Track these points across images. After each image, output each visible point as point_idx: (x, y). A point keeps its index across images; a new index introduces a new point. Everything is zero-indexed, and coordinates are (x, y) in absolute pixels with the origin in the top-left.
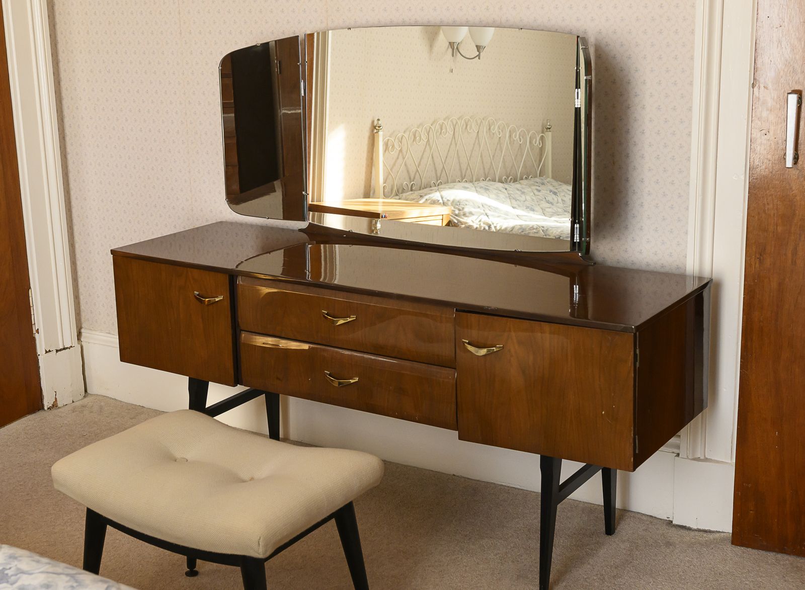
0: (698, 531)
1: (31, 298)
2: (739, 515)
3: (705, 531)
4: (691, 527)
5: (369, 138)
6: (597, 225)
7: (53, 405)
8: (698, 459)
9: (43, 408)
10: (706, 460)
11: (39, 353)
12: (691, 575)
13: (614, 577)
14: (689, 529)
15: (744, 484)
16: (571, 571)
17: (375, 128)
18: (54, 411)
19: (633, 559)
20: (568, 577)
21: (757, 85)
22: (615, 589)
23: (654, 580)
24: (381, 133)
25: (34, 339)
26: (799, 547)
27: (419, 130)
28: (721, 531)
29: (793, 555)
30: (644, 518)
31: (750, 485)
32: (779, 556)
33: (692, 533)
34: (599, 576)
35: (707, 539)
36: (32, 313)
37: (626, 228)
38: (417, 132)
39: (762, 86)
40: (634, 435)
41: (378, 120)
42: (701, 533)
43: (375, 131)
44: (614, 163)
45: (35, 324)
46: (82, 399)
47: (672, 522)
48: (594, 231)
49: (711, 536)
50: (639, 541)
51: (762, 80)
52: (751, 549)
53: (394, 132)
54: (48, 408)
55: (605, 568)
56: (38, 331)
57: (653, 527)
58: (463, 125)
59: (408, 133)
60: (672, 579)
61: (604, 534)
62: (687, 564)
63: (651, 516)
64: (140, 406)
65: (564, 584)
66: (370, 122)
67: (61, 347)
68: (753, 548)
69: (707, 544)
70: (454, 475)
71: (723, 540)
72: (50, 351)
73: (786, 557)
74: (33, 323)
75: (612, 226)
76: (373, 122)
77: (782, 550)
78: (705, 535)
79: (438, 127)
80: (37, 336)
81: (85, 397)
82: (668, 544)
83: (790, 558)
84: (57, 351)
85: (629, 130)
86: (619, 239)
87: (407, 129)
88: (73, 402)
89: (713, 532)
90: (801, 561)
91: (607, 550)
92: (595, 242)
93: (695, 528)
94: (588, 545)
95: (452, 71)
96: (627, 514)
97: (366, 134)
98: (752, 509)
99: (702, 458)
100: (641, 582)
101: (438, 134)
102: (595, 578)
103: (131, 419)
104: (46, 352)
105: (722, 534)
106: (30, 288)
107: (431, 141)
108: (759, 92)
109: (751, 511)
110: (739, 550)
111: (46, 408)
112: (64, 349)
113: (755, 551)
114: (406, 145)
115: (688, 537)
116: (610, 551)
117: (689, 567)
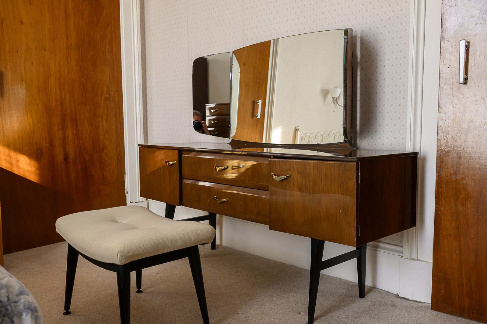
0: (413, 301)
1: (125, 178)
2: (435, 292)
3: (417, 302)
4: (409, 299)
5: (294, 134)
6: (361, 131)
8: (414, 259)
10: (418, 260)
11: (127, 202)
12: (402, 322)
13: (355, 318)
14: (408, 300)
15: (438, 273)
16: (332, 312)
17: (296, 130)
19: (370, 310)
20: (329, 315)
21: (443, 40)
22: (353, 323)
23: (379, 322)
24: (299, 132)
25: (125, 196)
26: (472, 314)
27: (318, 134)
28: (426, 302)
29: (468, 319)
30: (383, 292)
31: (442, 274)
32: (459, 318)
33: (409, 302)
34: (347, 316)
35: (417, 305)
36: (125, 184)
37: (376, 132)
38: (317, 135)
39: (446, 40)
40: (357, 224)
41: (298, 127)
42: (415, 302)
43: (297, 131)
44: (370, 98)
45: (126, 189)
47: (399, 295)
48: (360, 135)
49: (420, 304)
50: (377, 302)
51: (446, 37)
52: (442, 313)
53: (306, 133)
55: (352, 313)
56: (127, 193)
57: (387, 296)
58: (339, 136)
59: (312, 135)
60: (389, 322)
61: (358, 297)
62: (401, 316)
63: (388, 292)
65: (325, 318)
66: (294, 128)
67: (138, 201)
68: (444, 312)
69: (416, 308)
70: (291, 265)
71: (426, 307)
72: (132, 202)
73: (463, 319)
74: (125, 189)
75: (368, 132)
76: (296, 128)
77: (461, 315)
78: (416, 303)
79: (327, 134)
80: (127, 195)
82: (393, 305)
83: (466, 320)
84: (136, 202)
85: (377, 79)
86: (372, 138)
87: (312, 133)
89: (422, 302)
90: (473, 322)
91: (357, 304)
92: (360, 140)
93: (412, 299)
94: (347, 301)
95: (334, 111)
96: (375, 289)
97: (292, 132)
98: (443, 288)
99: (416, 259)
100: (370, 322)
101: (327, 138)
102: (344, 317)
104: (131, 202)
105: (427, 304)
106: (125, 173)
107: (323, 140)
108: (444, 44)
109: (442, 289)
110: (435, 313)
112: (139, 202)
113: (445, 315)
114: (311, 140)
115: (405, 303)
116: (358, 305)
117: (401, 318)
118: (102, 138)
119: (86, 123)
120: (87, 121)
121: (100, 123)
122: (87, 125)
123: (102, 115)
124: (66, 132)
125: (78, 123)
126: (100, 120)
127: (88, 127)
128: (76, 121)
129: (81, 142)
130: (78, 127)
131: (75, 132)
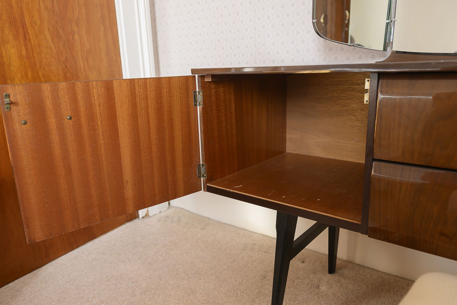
7: (146, 215)
9: (138, 217)
18: (146, 220)
46: (167, 210)
54: (142, 217)
64: (207, 217)
81: (168, 208)
88: (160, 212)
103: (202, 229)
111: (140, 217)
118: (82, 65)
119: (47, 33)
120: (49, 30)
121: (76, 36)
122: (49, 38)
123: (78, 18)
124: (4, 52)
125: (30, 32)
126: (75, 29)
127: (53, 42)
128: (24, 26)
129: (41, 74)
130: (30, 41)
131: (24, 52)
